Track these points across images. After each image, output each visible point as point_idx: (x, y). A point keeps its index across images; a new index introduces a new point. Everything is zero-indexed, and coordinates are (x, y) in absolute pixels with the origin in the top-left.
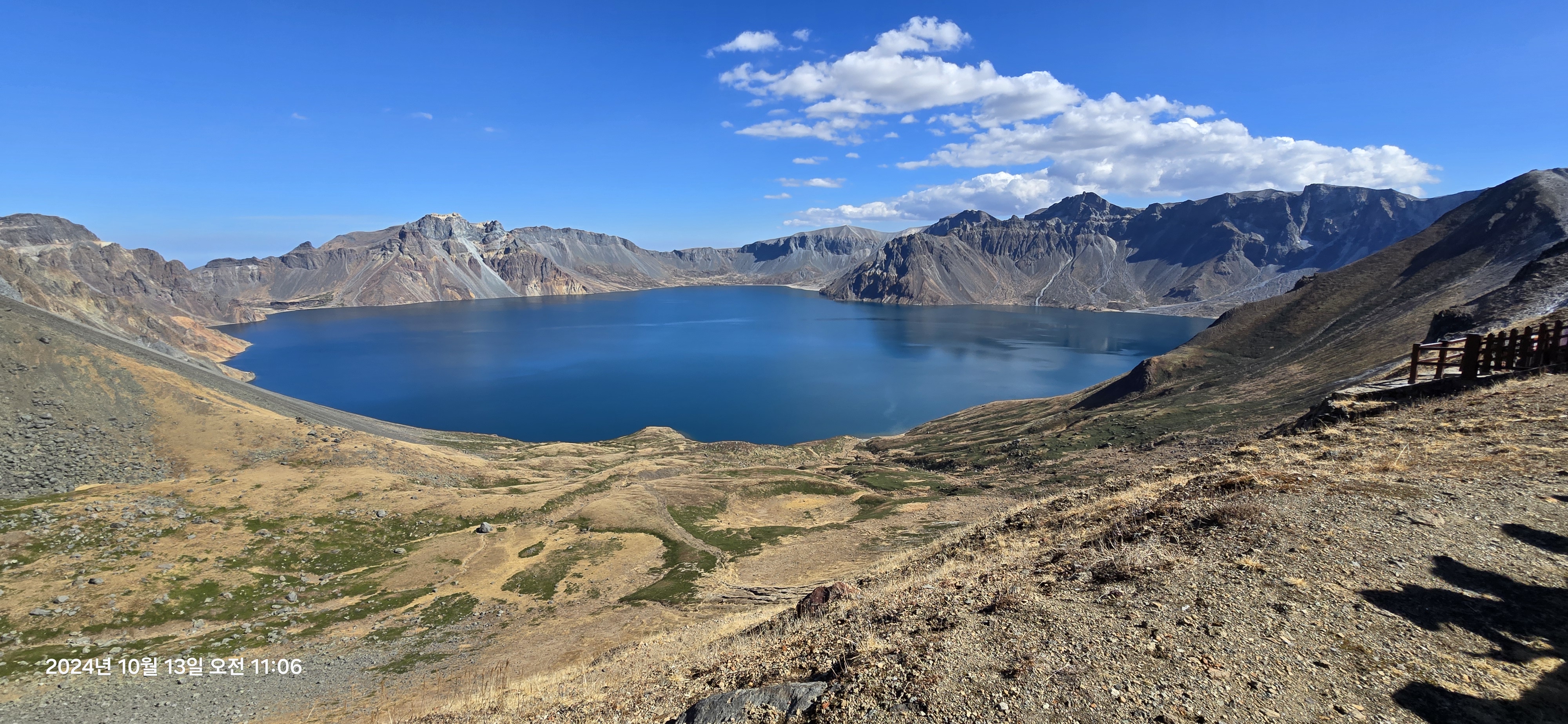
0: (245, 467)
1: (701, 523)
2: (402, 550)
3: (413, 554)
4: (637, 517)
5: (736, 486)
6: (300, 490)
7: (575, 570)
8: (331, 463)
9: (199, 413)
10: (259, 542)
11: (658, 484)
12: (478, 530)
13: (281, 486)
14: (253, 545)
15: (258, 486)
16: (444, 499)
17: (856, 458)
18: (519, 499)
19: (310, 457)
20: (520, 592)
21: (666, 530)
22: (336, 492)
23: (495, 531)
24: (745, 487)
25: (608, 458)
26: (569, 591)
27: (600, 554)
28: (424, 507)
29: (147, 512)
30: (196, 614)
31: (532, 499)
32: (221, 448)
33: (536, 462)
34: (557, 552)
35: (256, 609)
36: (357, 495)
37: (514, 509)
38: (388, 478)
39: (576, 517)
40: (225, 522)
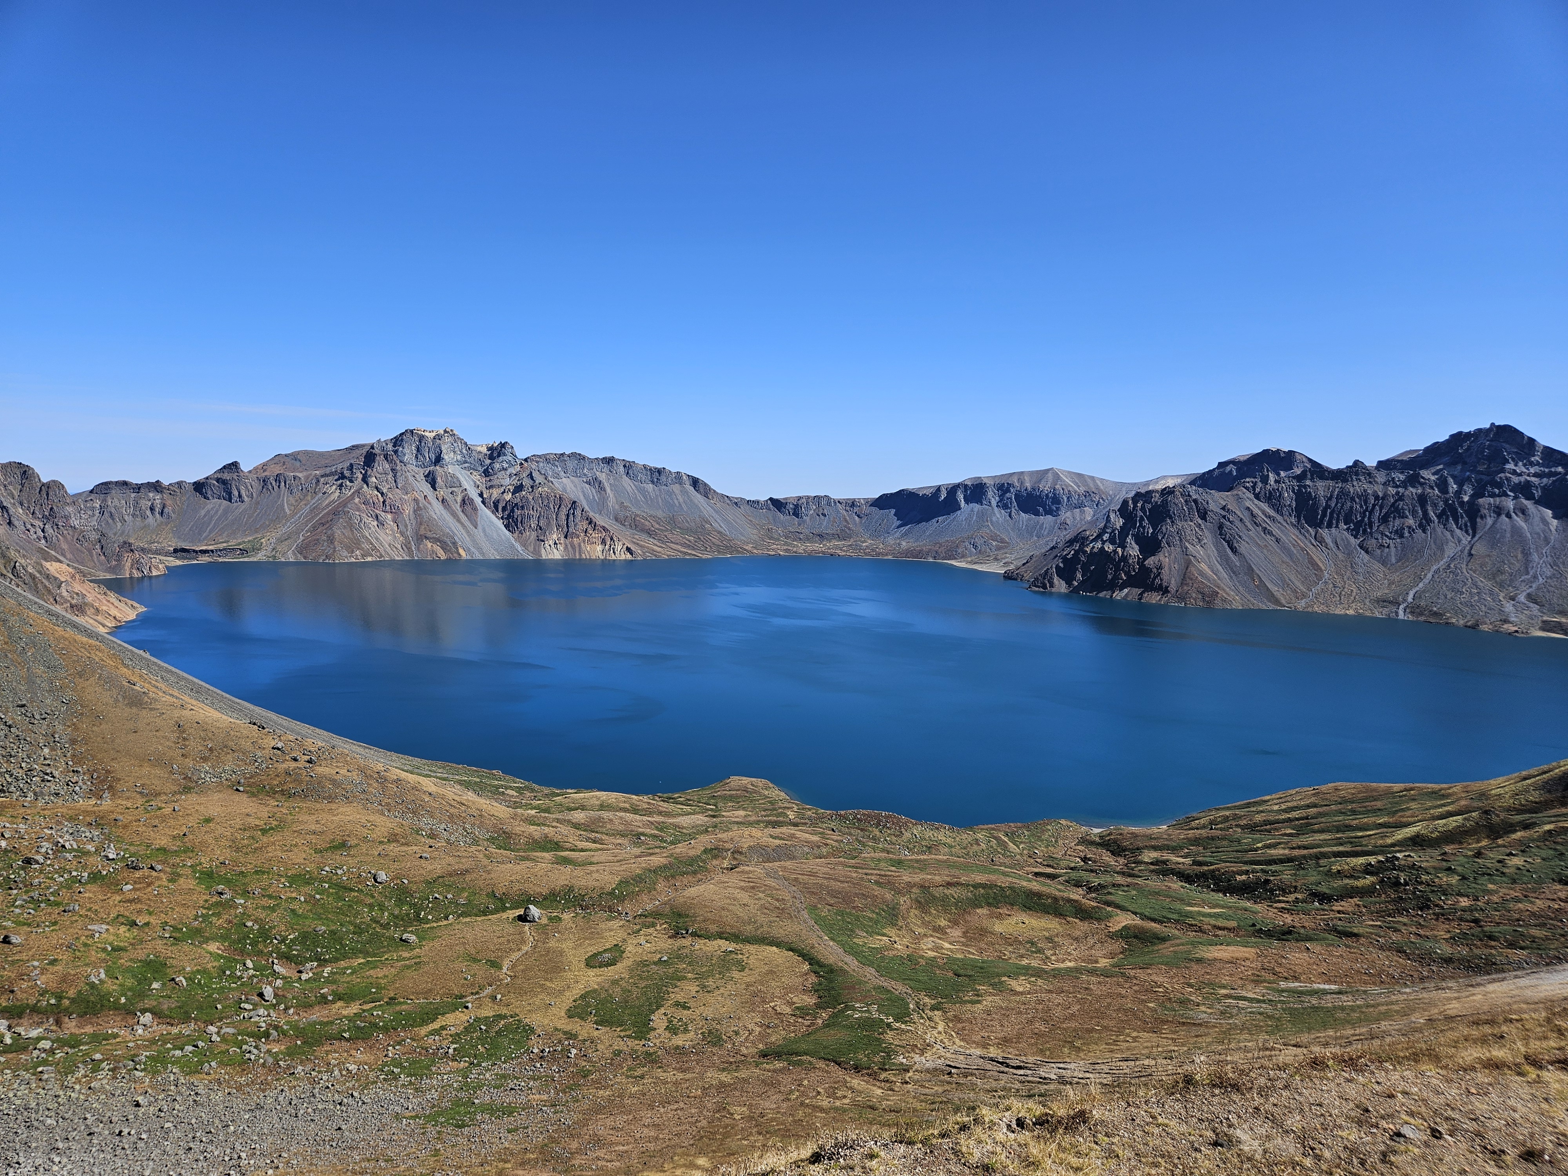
0: (187, 790)
1: (861, 939)
2: (413, 938)
3: (428, 946)
4: (761, 919)
5: (910, 885)
6: (264, 832)
7: (678, 996)
8: (304, 795)
9: (131, 705)
10: (217, 904)
11: (784, 869)
12: (523, 918)
13: (238, 823)
14: (208, 909)
15: (208, 820)
16: (466, 864)
17: (1085, 859)
18: (576, 873)
19: (275, 782)
20: (596, 1023)
21: (813, 947)
22: (313, 839)
23: (545, 921)
24: (923, 887)
25: (684, 821)
26: (672, 1029)
27: (710, 974)
28: (439, 872)
29: (67, 845)
30: (140, 1005)
31: (595, 875)
32: (159, 761)
33: (579, 816)
34: (644, 964)
35: (219, 1006)
36: (343, 845)
37: (571, 889)
38: (385, 824)
39: (667, 909)
40: (168, 869)
